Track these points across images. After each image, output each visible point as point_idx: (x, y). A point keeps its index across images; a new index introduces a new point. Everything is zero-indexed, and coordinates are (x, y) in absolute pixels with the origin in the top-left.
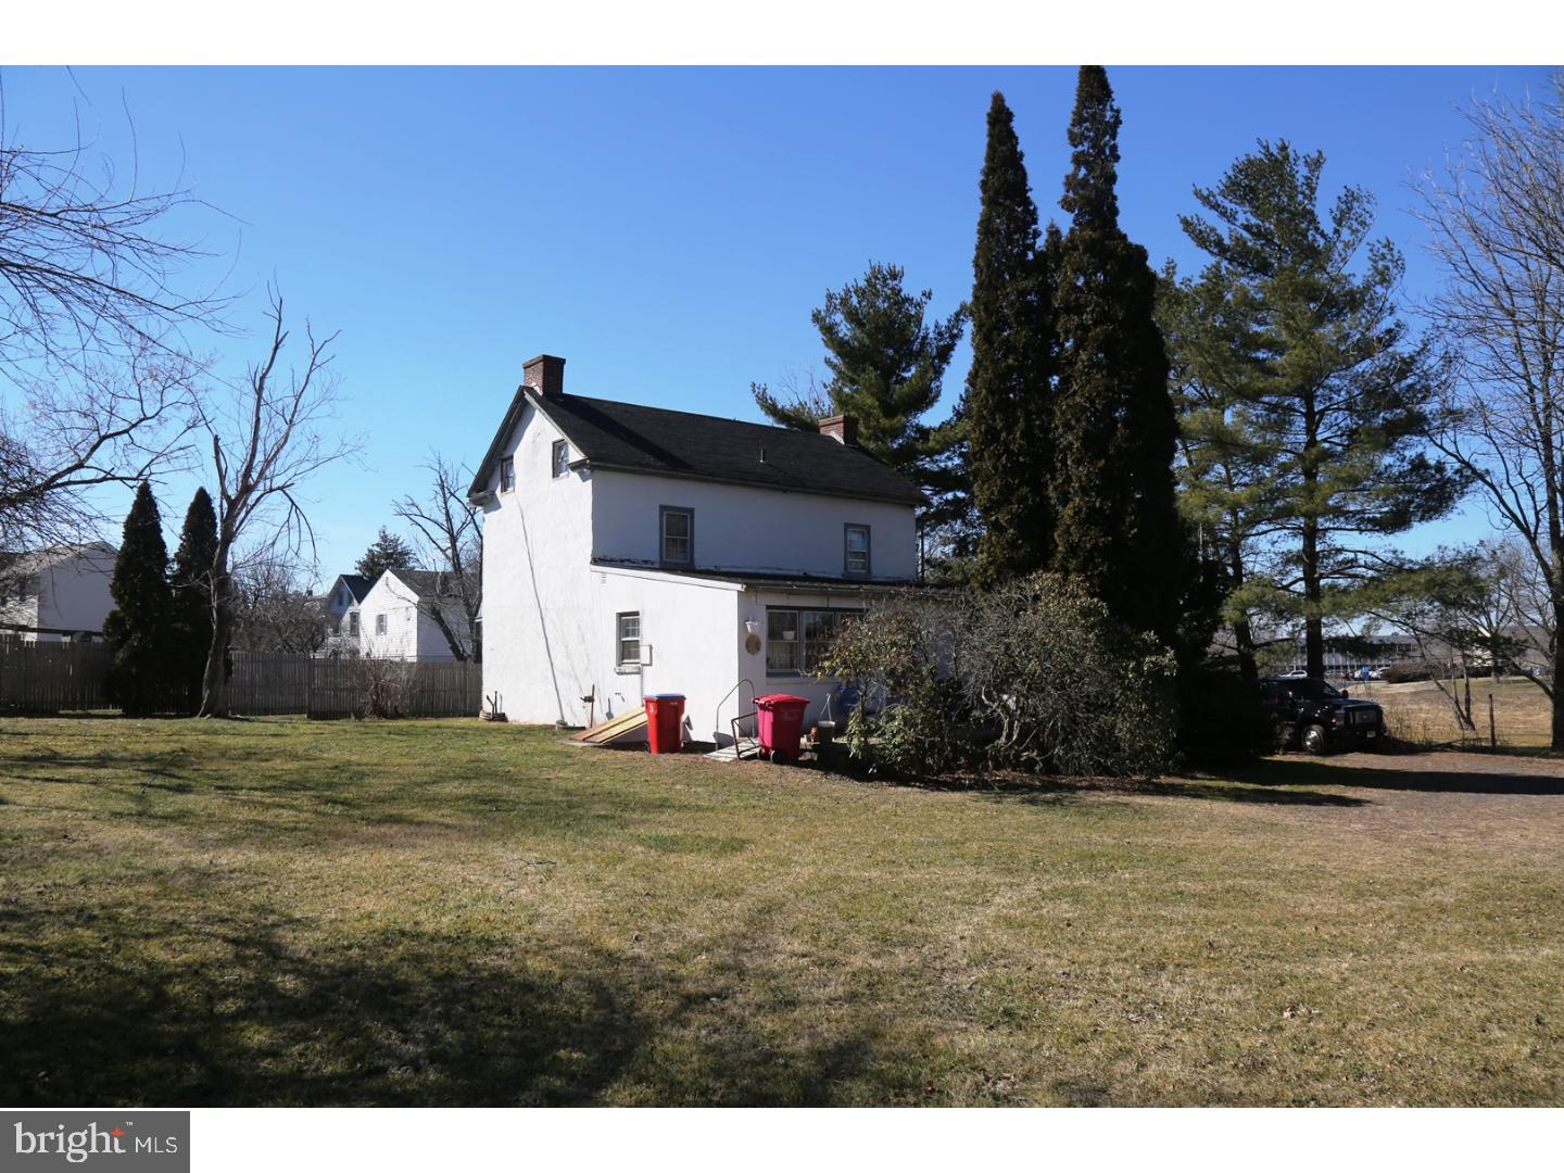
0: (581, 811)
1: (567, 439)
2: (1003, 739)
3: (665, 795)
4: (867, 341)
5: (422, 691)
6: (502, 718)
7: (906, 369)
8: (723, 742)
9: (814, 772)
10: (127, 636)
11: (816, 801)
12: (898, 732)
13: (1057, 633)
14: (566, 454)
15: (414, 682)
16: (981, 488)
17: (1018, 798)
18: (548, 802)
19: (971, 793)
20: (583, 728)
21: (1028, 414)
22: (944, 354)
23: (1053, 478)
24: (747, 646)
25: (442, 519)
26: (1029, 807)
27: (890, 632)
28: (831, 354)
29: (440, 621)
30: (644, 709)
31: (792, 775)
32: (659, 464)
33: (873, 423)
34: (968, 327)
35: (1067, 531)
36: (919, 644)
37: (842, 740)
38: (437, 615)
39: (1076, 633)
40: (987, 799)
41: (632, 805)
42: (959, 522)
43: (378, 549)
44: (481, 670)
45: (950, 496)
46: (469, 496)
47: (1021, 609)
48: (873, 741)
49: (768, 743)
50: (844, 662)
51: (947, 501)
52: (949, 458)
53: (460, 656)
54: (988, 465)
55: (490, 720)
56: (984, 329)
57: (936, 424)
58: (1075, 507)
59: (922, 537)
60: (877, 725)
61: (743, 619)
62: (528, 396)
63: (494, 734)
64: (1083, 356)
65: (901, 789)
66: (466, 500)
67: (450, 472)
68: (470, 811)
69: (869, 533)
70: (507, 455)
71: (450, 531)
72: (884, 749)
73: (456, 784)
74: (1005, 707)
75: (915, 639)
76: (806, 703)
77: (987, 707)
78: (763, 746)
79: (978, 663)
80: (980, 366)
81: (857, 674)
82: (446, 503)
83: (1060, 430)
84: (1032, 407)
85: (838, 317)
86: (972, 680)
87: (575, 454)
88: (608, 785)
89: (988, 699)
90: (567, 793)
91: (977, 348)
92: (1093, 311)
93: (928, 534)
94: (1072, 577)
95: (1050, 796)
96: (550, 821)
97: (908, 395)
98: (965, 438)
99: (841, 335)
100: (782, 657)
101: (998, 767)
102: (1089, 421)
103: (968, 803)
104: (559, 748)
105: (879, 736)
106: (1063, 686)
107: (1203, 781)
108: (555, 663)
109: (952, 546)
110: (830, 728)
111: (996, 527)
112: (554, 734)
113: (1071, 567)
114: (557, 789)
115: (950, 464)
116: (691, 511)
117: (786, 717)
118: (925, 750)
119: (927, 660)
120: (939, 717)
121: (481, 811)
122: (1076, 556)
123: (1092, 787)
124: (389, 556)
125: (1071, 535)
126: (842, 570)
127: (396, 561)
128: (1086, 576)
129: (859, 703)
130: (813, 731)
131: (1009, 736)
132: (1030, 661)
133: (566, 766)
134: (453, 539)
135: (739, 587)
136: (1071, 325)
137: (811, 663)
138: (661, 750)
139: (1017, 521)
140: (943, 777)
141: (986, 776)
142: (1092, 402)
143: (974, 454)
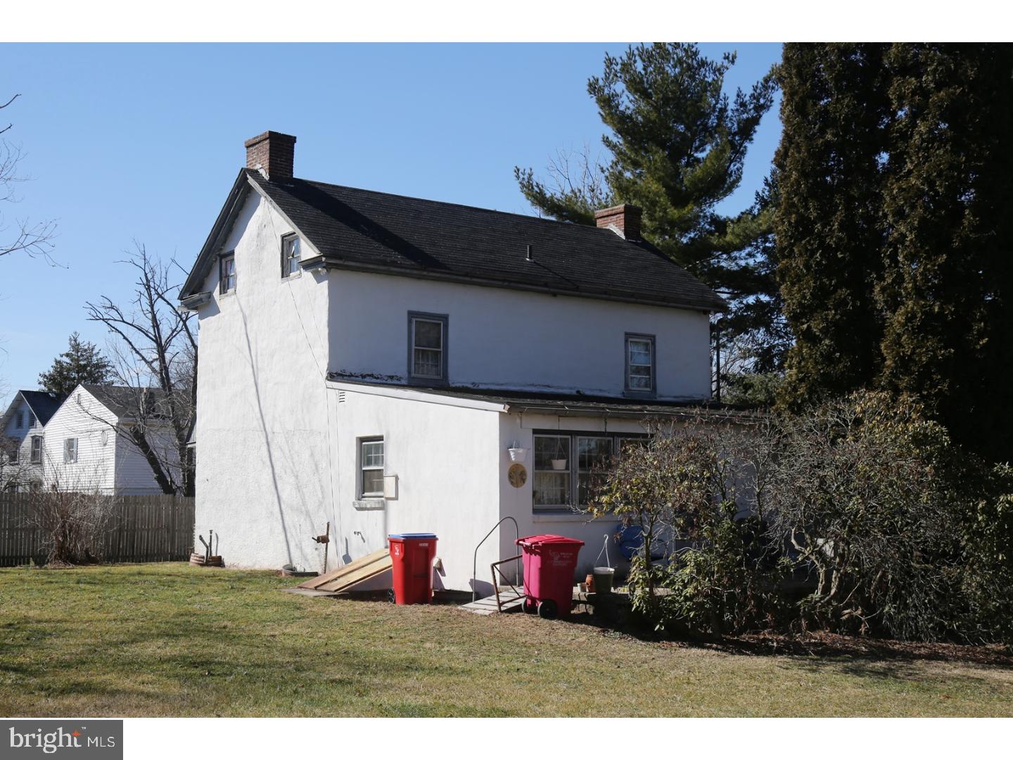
0: (312, 675)
1: (299, 233)
2: (817, 595)
3: (413, 655)
4: (653, 116)
5: (120, 530)
6: (218, 562)
7: (701, 148)
8: (481, 591)
9: (590, 628)
11: (592, 664)
12: (690, 581)
13: (885, 465)
14: (298, 250)
15: (111, 520)
16: (790, 292)
17: (840, 666)
18: (272, 664)
19: (780, 658)
20: (316, 574)
21: (849, 200)
22: (747, 129)
23: (881, 278)
24: (510, 477)
25: (147, 324)
26: (852, 679)
27: (679, 462)
28: (610, 132)
29: (144, 446)
30: (388, 551)
31: (563, 632)
32: (408, 262)
33: (659, 214)
34: (778, 96)
35: (897, 342)
36: (714, 476)
37: (623, 590)
38: (140, 439)
39: (910, 464)
40: (801, 667)
41: (373, 668)
42: (762, 330)
43: (67, 360)
44: (193, 505)
45: (751, 300)
46: (181, 298)
47: (839, 436)
48: (660, 591)
49: (535, 592)
50: (625, 497)
51: (748, 307)
52: (750, 255)
53: (167, 487)
54: (798, 263)
55: (202, 565)
56: (796, 98)
57: (734, 214)
58: (907, 312)
59: (718, 348)
60: (664, 572)
61: (506, 445)
62: (251, 181)
63: (208, 580)
64: (922, 127)
65: (694, 651)
66: (177, 303)
67: (157, 270)
68: (176, 676)
69: (654, 343)
70: (226, 250)
71: (157, 340)
72: (673, 602)
73: (160, 642)
74: (821, 554)
75: (709, 471)
76: (579, 545)
77: (798, 552)
78: (529, 597)
79: (786, 501)
80: (791, 142)
81: (641, 511)
82: (152, 306)
83: (890, 219)
84: (855, 192)
85: (619, 87)
86: (779, 520)
87: (308, 250)
88: (343, 642)
89: (799, 544)
90: (296, 652)
91: (787, 121)
92: (935, 70)
93: (724, 346)
94: (904, 397)
95: (880, 665)
96: (275, 687)
97: (701, 180)
98: (770, 231)
99: (622, 108)
100: (551, 490)
101: (813, 626)
102: (926, 209)
103: (776, 670)
104: (286, 598)
105: (667, 586)
106: (892, 530)
108: (284, 496)
109: (753, 359)
110: (607, 576)
111: (808, 337)
112: (281, 581)
113: (903, 385)
114: (284, 648)
115: (751, 262)
116: (445, 318)
117: (556, 561)
118: (723, 604)
119: (724, 495)
120: (740, 564)
121: (191, 676)
122: (908, 372)
123: (933, 657)
124: (81, 368)
125: (901, 346)
126: (622, 387)
127: (90, 374)
128: (922, 396)
129: (643, 547)
130: (588, 578)
131: (826, 590)
132: (850, 498)
133: (294, 619)
134: (161, 350)
135: (500, 407)
136: (907, 90)
137: (586, 498)
138: (408, 600)
139: (836, 330)
140: (745, 637)
141: (798, 637)
142: (931, 184)
143: (782, 250)
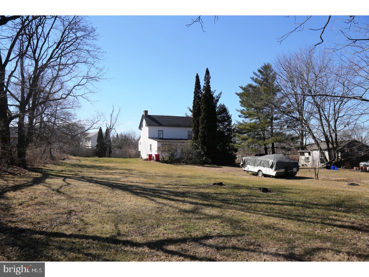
10: (98, 147)
32: (158, 125)
70: (142, 123)
107: (215, 166)
116: (163, 131)
117: (157, 156)
